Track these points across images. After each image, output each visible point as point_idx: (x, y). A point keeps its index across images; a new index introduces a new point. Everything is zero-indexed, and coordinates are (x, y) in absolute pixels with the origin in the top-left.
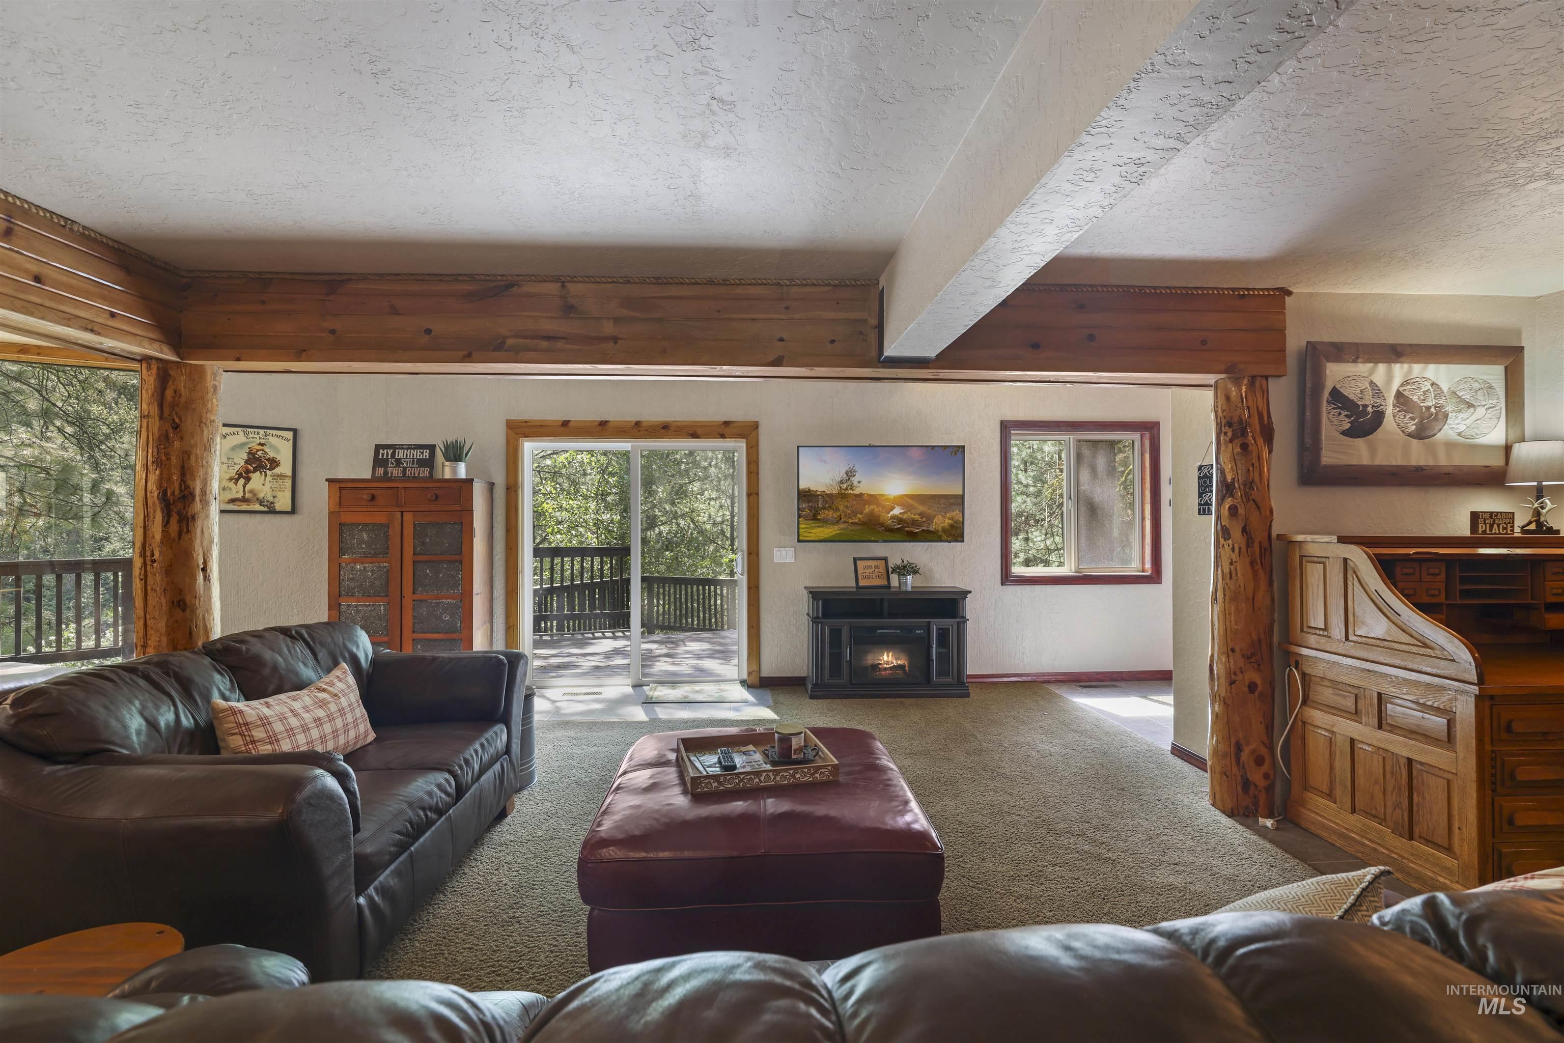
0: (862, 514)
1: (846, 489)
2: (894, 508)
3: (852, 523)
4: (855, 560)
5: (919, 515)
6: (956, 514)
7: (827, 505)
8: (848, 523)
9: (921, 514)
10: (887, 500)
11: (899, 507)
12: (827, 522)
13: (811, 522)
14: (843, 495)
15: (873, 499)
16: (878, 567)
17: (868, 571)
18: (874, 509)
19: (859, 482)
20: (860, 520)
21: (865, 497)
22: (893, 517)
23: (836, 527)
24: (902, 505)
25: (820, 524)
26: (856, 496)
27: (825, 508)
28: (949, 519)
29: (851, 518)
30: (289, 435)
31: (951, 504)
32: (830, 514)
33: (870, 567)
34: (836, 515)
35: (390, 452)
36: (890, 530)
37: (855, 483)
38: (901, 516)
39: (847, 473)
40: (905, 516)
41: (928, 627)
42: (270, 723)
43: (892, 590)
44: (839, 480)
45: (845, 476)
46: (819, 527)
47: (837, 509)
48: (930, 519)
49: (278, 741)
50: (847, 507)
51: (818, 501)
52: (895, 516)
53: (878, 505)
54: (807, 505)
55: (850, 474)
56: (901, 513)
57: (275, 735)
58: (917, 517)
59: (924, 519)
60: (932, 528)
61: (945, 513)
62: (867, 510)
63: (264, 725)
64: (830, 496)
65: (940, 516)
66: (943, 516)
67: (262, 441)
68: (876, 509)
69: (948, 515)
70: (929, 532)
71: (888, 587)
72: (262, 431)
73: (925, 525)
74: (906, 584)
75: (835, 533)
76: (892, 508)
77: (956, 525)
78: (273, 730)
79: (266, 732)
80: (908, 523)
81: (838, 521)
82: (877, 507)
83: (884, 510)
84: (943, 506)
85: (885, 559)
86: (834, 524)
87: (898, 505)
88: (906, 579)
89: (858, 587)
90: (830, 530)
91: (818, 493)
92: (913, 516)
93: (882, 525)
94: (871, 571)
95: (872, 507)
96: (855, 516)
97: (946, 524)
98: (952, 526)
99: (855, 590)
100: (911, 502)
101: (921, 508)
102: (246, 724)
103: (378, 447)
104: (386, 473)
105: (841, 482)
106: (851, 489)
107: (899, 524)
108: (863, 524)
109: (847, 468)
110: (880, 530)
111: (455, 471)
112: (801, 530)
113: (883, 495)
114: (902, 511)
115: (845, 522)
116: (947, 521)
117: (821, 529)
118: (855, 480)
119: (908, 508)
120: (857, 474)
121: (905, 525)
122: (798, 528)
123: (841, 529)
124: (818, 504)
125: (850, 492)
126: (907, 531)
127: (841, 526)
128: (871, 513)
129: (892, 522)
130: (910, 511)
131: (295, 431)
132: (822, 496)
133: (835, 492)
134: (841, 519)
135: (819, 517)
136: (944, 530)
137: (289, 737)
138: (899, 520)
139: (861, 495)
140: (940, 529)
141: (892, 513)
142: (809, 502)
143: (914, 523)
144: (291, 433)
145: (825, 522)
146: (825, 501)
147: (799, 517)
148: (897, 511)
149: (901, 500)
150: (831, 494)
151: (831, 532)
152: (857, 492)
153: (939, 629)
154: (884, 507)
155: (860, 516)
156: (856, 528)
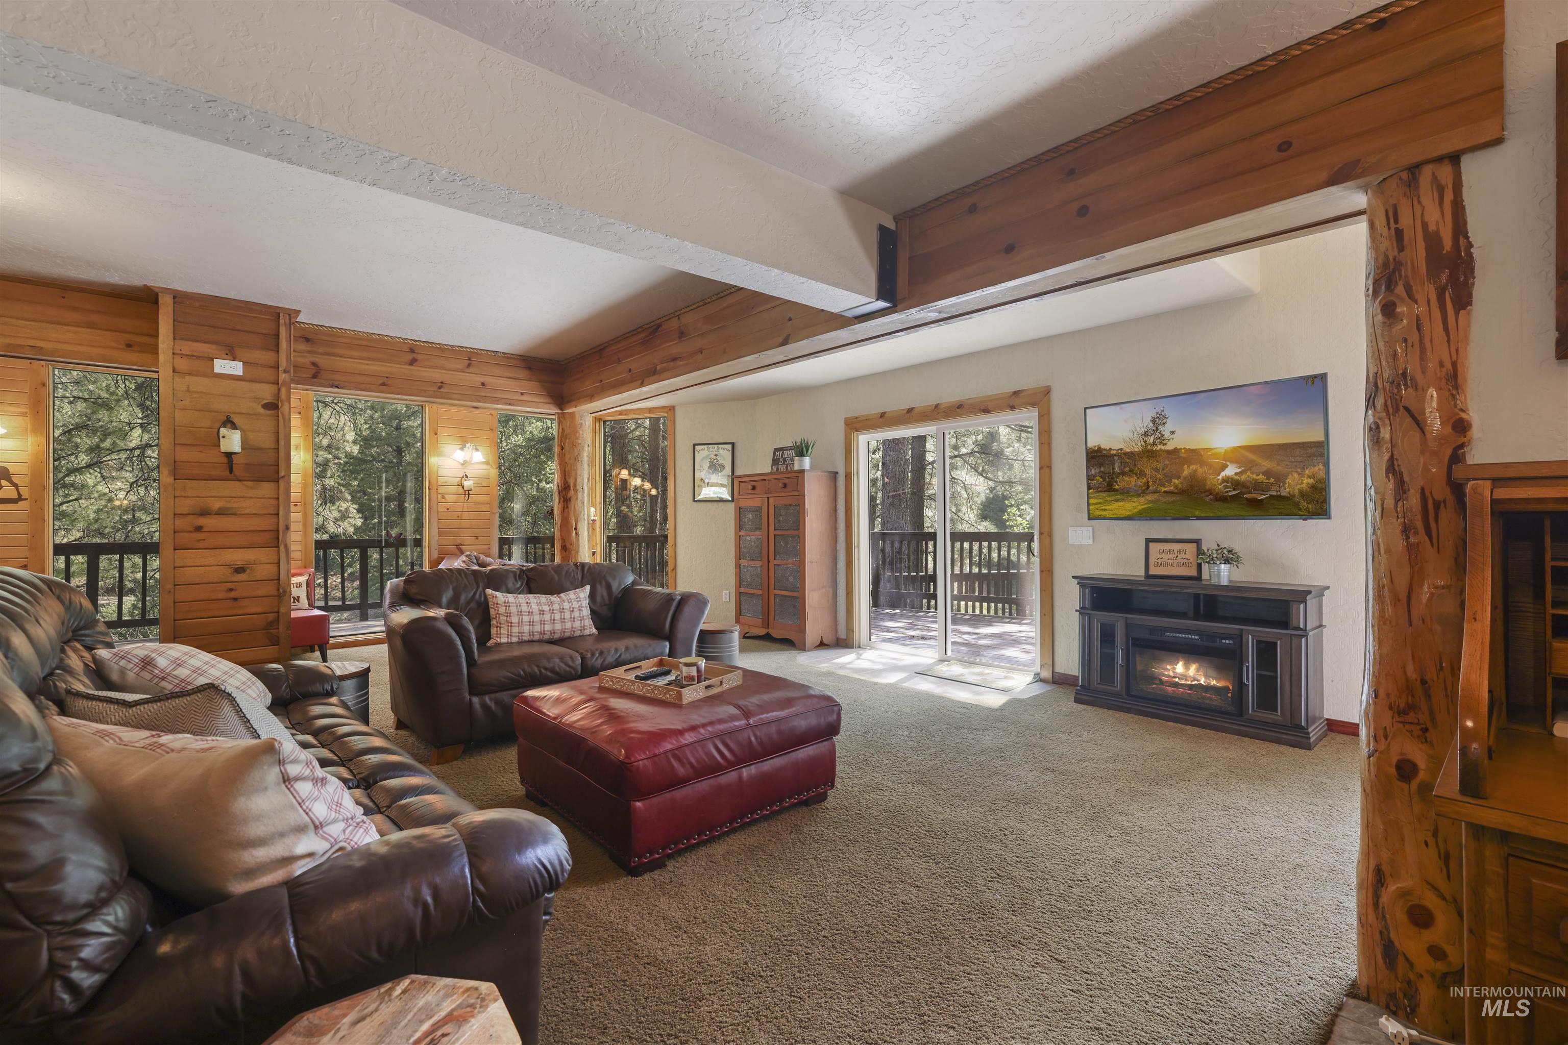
0: (1179, 478)
1: (1154, 444)
2: (1227, 466)
3: (1165, 492)
4: (1148, 541)
5: (1264, 473)
6: (1319, 469)
7: (1127, 469)
8: (1159, 492)
9: (1267, 473)
10: (1216, 455)
11: (1234, 465)
12: (1128, 492)
13: (1104, 494)
14: (1149, 453)
15: (1194, 455)
16: (1184, 551)
17: (1166, 557)
18: (1196, 471)
19: (1172, 433)
20: (1176, 487)
21: (1183, 454)
22: (1226, 480)
23: (1142, 500)
24: (1236, 462)
25: (1119, 497)
26: (1169, 452)
27: (1123, 473)
28: (1309, 477)
29: (1164, 486)
30: (729, 447)
31: (1311, 456)
32: (1132, 482)
33: (1170, 552)
34: (1141, 482)
35: (781, 453)
36: (1222, 499)
37: (1167, 434)
38: (1237, 477)
39: (1154, 421)
40: (1243, 478)
41: (1239, 638)
42: (509, 606)
43: (1203, 583)
44: (1143, 431)
45: (1151, 424)
46: (1117, 501)
47: (1142, 474)
48: (1280, 479)
49: (511, 616)
50: (1157, 470)
51: (1113, 464)
52: (1228, 477)
53: (1202, 463)
54: (1097, 471)
55: (1158, 421)
56: (1236, 474)
57: (510, 613)
58: (1261, 477)
59: (1272, 480)
60: (1284, 492)
61: (1303, 469)
62: (1186, 472)
63: (506, 606)
64: (1131, 455)
65: (1295, 475)
66: (1299, 474)
67: (716, 453)
68: (1200, 471)
69: (1307, 472)
70: (1279, 498)
71: (1199, 578)
72: (716, 446)
73: (1274, 488)
74: (1219, 575)
75: (1140, 508)
76: (1224, 467)
77: (1320, 485)
78: (510, 610)
79: (506, 610)
80: (1247, 488)
81: (1145, 490)
82: (1201, 467)
83: (1211, 471)
84: (1299, 459)
85: (1198, 542)
86: (1139, 495)
87: (1231, 462)
88: (1219, 569)
89: (1148, 576)
90: (1134, 504)
91: (1113, 452)
92: (1254, 476)
93: (1210, 492)
94: (1172, 556)
95: (1193, 467)
96: (1169, 481)
97: (1304, 485)
98: (1313, 487)
99: (1143, 579)
100: (1251, 456)
101: (1266, 464)
102: (497, 604)
103: (776, 450)
104: (778, 469)
105: (1146, 434)
106: (1160, 443)
107: (1234, 490)
108: (1181, 492)
109: (1154, 414)
110: (1207, 499)
111: (801, 464)
112: (1091, 507)
113: (1209, 449)
114: (1238, 470)
115: (1155, 492)
116: (1306, 481)
117: (1120, 504)
118: (1166, 430)
119: (1248, 465)
120: (1169, 421)
121: (1244, 490)
122: (1089, 504)
123: (1150, 502)
124: (1114, 469)
125: (1159, 447)
126: (1247, 499)
127: (1149, 497)
128: (1193, 476)
129: (1226, 487)
130: (1250, 469)
131: (733, 444)
132: (1119, 456)
133: (1137, 448)
134: (1148, 487)
135: (1117, 487)
136: (1302, 494)
137: (518, 616)
138: (1235, 483)
139: (1176, 451)
140: (1297, 492)
141: (1223, 474)
142: (1100, 465)
143: (1257, 486)
144: (730, 446)
145: (1126, 493)
146: (1123, 464)
147: (1089, 488)
148: (1230, 471)
149: (1236, 455)
150: (1132, 453)
151: (1135, 508)
152: (1170, 446)
153: (1259, 642)
154: (1211, 466)
155: (1176, 481)
156: (1171, 499)
